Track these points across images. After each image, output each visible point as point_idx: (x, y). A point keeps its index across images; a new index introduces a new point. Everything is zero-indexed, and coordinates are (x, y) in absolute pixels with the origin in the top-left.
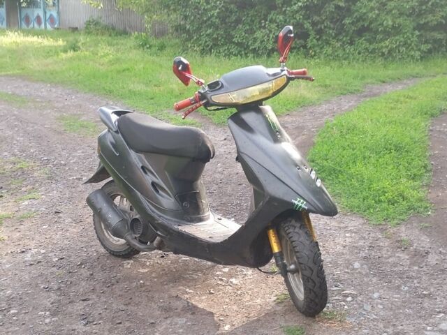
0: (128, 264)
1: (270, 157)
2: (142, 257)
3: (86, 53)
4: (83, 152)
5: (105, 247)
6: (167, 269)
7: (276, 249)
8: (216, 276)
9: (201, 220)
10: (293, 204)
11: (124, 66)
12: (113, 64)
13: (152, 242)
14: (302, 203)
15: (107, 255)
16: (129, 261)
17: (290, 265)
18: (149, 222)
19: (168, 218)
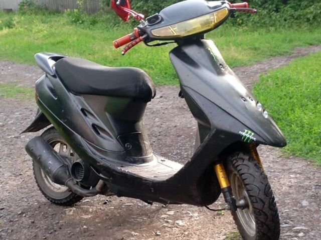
0: (70, 211)
1: (215, 90)
2: (84, 204)
3: (20, 29)
4: (20, 114)
5: (46, 196)
6: (110, 215)
7: (224, 184)
8: (161, 219)
9: (144, 161)
10: (241, 136)
11: (58, 39)
12: (47, 38)
13: (94, 186)
14: (250, 134)
15: (48, 204)
16: (71, 209)
17: (240, 200)
18: (91, 165)
19: (111, 159)
